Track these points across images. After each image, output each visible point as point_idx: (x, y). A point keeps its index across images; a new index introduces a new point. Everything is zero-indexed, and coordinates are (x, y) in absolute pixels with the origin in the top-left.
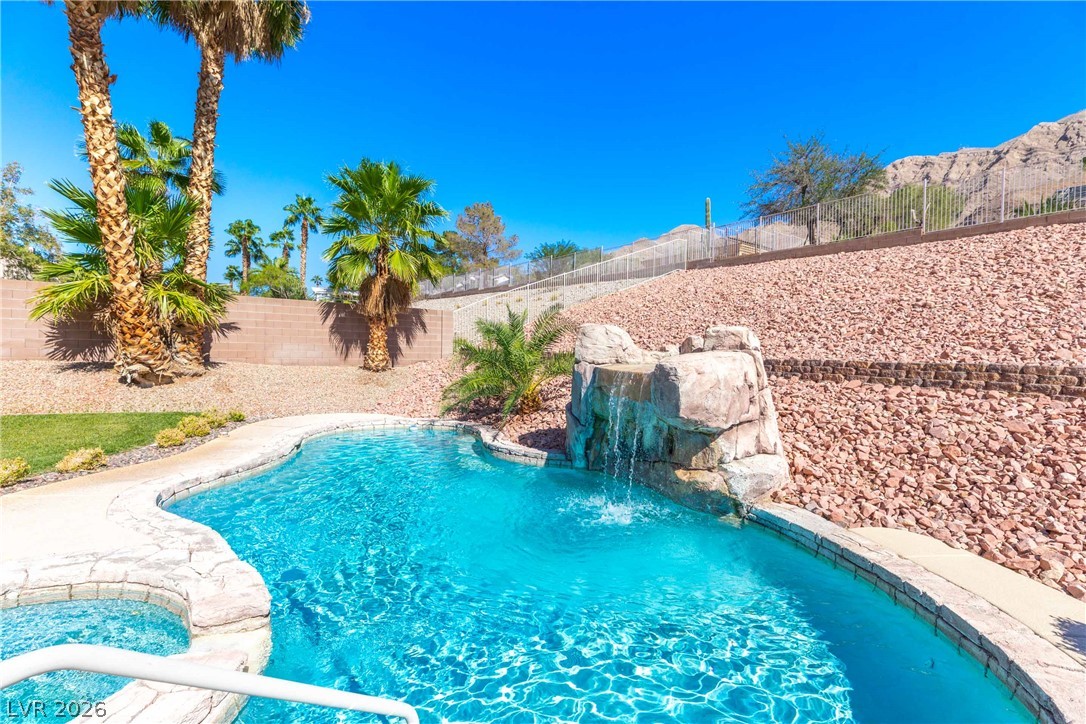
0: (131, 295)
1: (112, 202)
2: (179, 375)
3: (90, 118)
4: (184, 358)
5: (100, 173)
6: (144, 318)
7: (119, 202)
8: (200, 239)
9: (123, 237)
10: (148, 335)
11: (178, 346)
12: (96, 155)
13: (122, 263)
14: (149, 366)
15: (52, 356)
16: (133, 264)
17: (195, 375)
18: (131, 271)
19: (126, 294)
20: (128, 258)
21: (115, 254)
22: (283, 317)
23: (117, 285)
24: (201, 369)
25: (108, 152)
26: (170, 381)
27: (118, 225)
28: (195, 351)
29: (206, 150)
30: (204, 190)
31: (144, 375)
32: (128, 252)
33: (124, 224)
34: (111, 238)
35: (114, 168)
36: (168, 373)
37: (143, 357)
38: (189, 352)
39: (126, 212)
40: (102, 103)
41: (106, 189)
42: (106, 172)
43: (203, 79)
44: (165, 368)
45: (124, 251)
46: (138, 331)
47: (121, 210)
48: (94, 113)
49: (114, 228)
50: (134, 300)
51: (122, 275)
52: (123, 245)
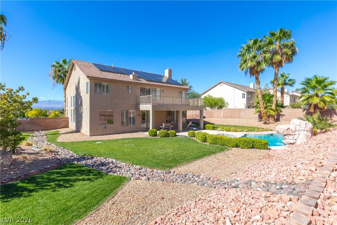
0: (263, 111)
1: (260, 99)
2: (270, 123)
4: (271, 120)
6: (264, 114)
8: (274, 101)
9: (261, 103)
10: (265, 117)
11: (270, 118)
15: (259, 119)
17: (273, 123)
18: (263, 108)
20: (262, 106)
22: (294, 112)
23: (261, 110)
24: (274, 122)
25: (259, 92)
28: (273, 119)
29: (275, 86)
31: (265, 123)
33: (262, 101)
36: (268, 123)
37: (264, 120)
39: (262, 99)
40: (259, 86)
42: (259, 95)
44: (267, 122)
51: (262, 108)
52: (262, 104)
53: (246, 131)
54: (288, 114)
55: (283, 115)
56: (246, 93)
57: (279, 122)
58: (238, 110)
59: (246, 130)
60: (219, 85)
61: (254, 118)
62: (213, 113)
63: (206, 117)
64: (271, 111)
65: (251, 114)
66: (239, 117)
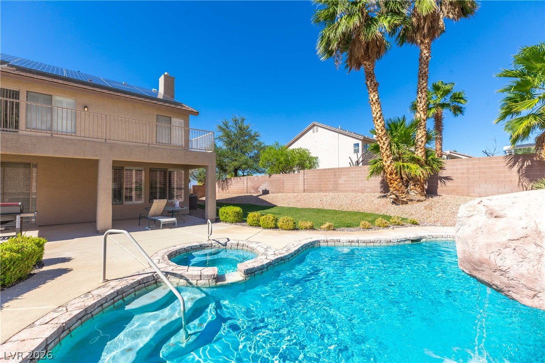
0: (389, 166)
1: (380, 132)
2: (412, 200)
3: (372, 103)
4: (414, 193)
5: (376, 122)
6: (394, 176)
7: (382, 130)
8: (420, 136)
9: (384, 144)
10: (396, 182)
11: (411, 187)
12: (374, 116)
13: (385, 154)
14: (397, 196)
15: (381, 192)
16: (388, 154)
17: (418, 201)
18: (388, 157)
19: (387, 166)
20: (387, 152)
21: (382, 151)
23: (384, 163)
24: (423, 198)
25: (377, 113)
26: (406, 203)
27: (382, 140)
28: (419, 189)
30: (422, 112)
31: (396, 200)
32: (387, 149)
33: (384, 139)
34: (380, 145)
35: (380, 118)
36: (405, 200)
37: (394, 192)
38: (416, 190)
40: (374, 96)
41: (377, 127)
42: (377, 121)
43: (420, 60)
44: (403, 197)
45: (385, 149)
46: (392, 181)
47: (383, 134)
48: (372, 101)
49: (381, 141)
50: (390, 168)
51: (385, 159)
52: (384, 147)
53: (329, 228)
54: (463, 174)
55: (447, 178)
56: (360, 143)
57: (435, 199)
58: (334, 172)
59: (327, 224)
60: (311, 131)
61: (369, 190)
62: (284, 182)
63: (270, 192)
64: (414, 166)
65: (361, 180)
66: (335, 189)
